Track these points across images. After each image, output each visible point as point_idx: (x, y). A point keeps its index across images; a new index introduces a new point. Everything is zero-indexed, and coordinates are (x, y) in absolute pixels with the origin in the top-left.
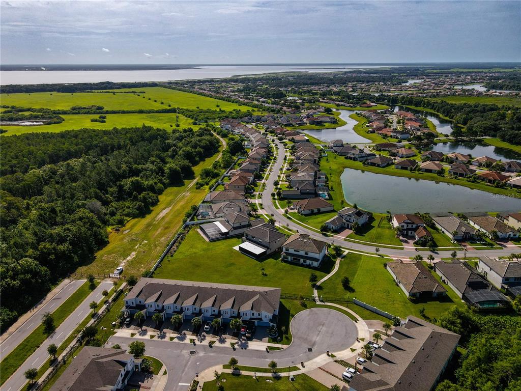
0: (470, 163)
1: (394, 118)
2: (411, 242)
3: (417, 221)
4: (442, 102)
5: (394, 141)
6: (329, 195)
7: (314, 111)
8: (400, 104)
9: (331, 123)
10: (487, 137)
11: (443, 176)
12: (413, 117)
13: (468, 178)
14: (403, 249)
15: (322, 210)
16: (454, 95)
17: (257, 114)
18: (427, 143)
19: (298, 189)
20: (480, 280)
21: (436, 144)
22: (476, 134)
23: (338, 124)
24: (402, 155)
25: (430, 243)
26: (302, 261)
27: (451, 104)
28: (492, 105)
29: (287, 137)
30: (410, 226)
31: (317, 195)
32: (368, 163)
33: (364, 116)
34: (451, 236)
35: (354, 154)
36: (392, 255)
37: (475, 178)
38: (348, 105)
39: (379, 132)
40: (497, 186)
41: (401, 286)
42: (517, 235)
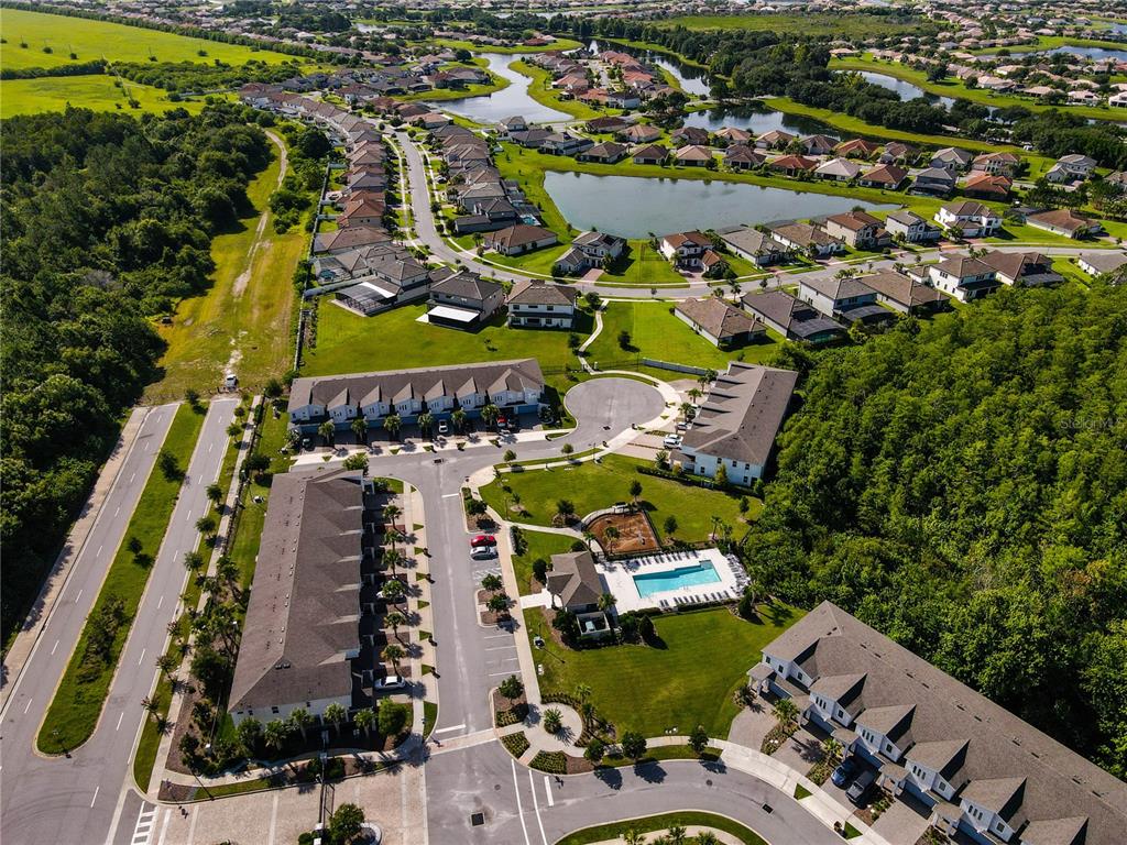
0: (752, 144)
1: (596, 66)
2: (698, 275)
3: (701, 242)
4: (679, 29)
5: (614, 113)
6: (540, 219)
7: (436, 59)
8: (599, 37)
9: (481, 82)
10: (769, 97)
11: (717, 171)
12: (635, 64)
13: (755, 169)
14: (688, 286)
15: (540, 243)
16: (694, 13)
17: (309, 70)
18: (673, 112)
19: (484, 213)
20: (806, 308)
22: (751, 90)
23: (493, 85)
24: (639, 137)
25: (727, 273)
26: (543, 321)
27: (697, 33)
28: (767, 32)
29: (405, 119)
30: (692, 251)
31: (519, 221)
32: (585, 157)
33: (541, 66)
34: (752, 261)
35: (554, 143)
36: (678, 297)
37: (766, 169)
38: (499, 42)
39: (581, 97)
40: (801, 180)
41: (704, 333)
42: (842, 246)
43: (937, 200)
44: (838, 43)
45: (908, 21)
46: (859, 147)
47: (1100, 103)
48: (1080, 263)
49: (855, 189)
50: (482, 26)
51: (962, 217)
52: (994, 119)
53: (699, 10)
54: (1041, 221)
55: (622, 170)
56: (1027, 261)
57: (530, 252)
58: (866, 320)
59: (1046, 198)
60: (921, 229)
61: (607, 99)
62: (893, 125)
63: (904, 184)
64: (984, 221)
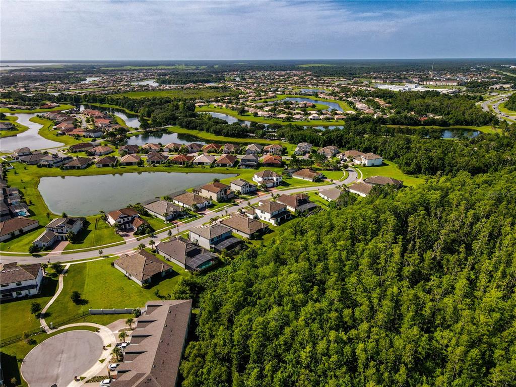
0: (162, 150)
1: (82, 118)
2: (131, 234)
3: (132, 213)
4: (125, 98)
5: (88, 140)
6: (29, 211)
8: (84, 103)
9: (9, 129)
10: (170, 126)
11: (143, 166)
12: (101, 115)
13: (164, 164)
14: (125, 243)
15: (25, 229)
16: (133, 90)
18: (121, 138)
20: (194, 247)
21: (129, 138)
22: (160, 124)
23: (18, 130)
24: (100, 153)
25: (148, 230)
26: (15, 294)
27: (133, 99)
28: (166, 98)
30: (126, 219)
31: (13, 215)
32: (66, 167)
33: (48, 119)
34: (163, 218)
35: (47, 161)
36: (116, 252)
37: (169, 163)
38: (25, 107)
39: (69, 133)
40: (187, 167)
41: (133, 278)
42: (211, 202)
43: (252, 170)
44: (198, 101)
45: (226, 91)
46: (213, 147)
47: (306, 119)
48: (320, 194)
49: (213, 169)
50: (16, 100)
51: (265, 178)
52: (268, 129)
53: (135, 89)
54: (298, 175)
55: (88, 172)
56: (298, 198)
57: (18, 236)
58: (228, 248)
59: (298, 164)
60: (247, 187)
61: (84, 134)
62: (227, 135)
63: (236, 164)
64: (275, 179)
